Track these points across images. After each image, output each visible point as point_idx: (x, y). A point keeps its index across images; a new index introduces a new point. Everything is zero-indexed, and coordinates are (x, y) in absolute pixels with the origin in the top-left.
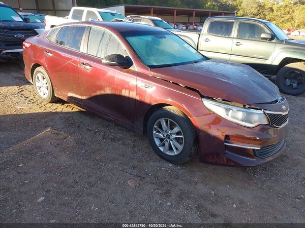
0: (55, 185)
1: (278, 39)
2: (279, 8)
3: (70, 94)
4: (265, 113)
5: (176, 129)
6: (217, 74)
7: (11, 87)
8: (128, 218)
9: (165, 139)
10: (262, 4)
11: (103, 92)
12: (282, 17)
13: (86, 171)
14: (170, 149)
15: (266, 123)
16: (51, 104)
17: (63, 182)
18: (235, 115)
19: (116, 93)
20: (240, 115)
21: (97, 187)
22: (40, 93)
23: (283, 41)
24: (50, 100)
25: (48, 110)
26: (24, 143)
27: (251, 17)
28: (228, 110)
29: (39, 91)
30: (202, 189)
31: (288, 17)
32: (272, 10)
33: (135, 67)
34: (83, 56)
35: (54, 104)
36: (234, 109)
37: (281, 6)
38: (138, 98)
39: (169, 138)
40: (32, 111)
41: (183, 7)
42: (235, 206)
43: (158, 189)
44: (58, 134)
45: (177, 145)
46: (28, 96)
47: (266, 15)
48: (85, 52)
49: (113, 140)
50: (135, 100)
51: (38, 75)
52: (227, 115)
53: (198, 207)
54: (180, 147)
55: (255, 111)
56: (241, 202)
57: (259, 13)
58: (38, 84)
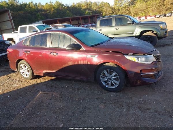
0: (64, 117)
1: (136, 23)
2: (122, 9)
3: (44, 71)
4: (154, 56)
5: (114, 74)
6: (125, 43)
7: (2, 77)
8: (110, 122)
9: (108, 81)
10: (114, 8)
11: (67, 65)
12: (125, 13)
13: (75, 107)
14: (112, 85)
15: (155, 61)
16: (32, 80)
17: (67, 115)
18: (142, 60)
19: (75, 64)
20: (143, 59)
21: (85, 112)
22: (24, 76)
23: (138, 23)
24: (31, 77)
25: (33, 83)
26: (32, 102)
27: (110, 15)
28: (138, 58)
29: (23, 75)
30: (136, 99)
31: (127, 12)
32: (119, 10)
33: (83, 48)
34: (50, 49)
35: (34, 80)
36: (141, 57)
37: (123, 7)
38: (89, 63)
39: (110, 79)
40: (24, 86)
41: (73, 16)
42: (154, 103)
43: (116, 105)
44: (47, 93)
45: (116, 82)
46: (16, 79)
47: (117, 13)
48: (51, 46)
49: (78, 89)
50: (88, 65)
51: (22, 65)
52: (138, 60)
53: (139, 108)
54: (118, 83)
55: (150, 56)
56: (156, 100)
57: (113, 12)
58: (21, 71)
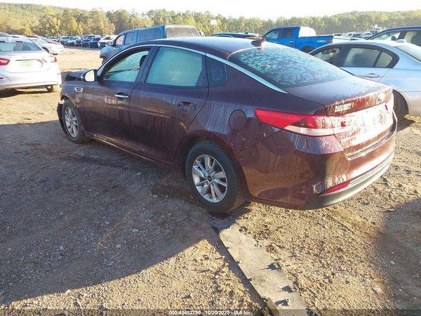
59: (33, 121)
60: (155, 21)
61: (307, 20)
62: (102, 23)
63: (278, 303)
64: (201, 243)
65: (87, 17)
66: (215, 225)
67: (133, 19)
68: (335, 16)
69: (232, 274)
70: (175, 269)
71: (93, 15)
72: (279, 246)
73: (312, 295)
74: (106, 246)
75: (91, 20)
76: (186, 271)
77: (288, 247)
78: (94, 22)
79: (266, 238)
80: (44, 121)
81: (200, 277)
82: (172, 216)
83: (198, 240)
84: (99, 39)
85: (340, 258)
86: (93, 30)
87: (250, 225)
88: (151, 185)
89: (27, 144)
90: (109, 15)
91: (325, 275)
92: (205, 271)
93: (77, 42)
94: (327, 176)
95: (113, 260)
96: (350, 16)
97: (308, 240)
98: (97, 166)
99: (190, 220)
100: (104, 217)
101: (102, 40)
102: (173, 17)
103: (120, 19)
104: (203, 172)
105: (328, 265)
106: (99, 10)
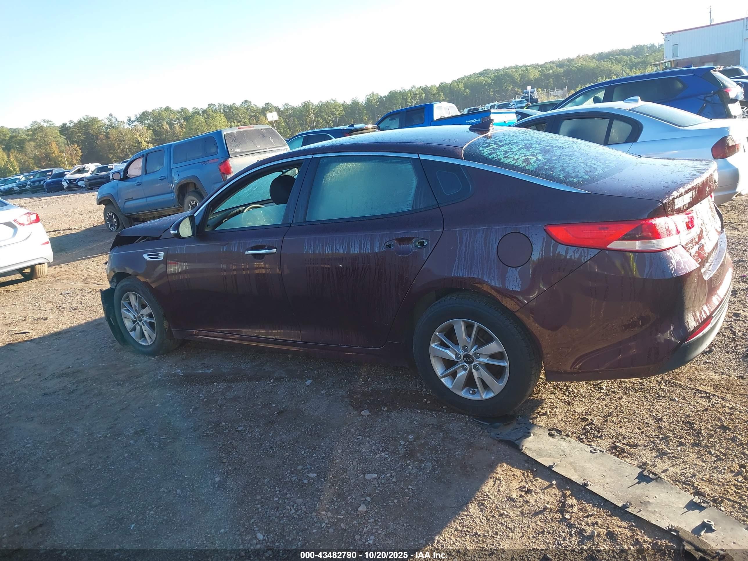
59: (35, 335)
60: (155, 130)
61: (415, 93)
62: (54, 145)
63: (697, 531)
64: (499, 470)
65: (23, 141)
66: (501, 437)
67: (113, 132)
68: (458, 81)
69: (589, 507)
70: (488, 520)
71: (34, 134)
72: (628, 444)
73: (737, 506)
74: (338, 513)
75: (33, 144)
76: (509, 520)
77: (642, 442)
78: (39, 146)
79: (600, 437)
80: (55, 330)
81: (539, 523)
82: (417, 438)
83: (492, 467)
84: (62, 175)
85: (733, 439)
86: (38, 161)
87: (558, 422)
88: (343, 397)
89: (54, 376)
90: (64, 130)
91: (732, 472)
92: (540, 512)
93: (19, 186)
94: (686, 312)
95: (369, 533)
96: (481, 78)
97: (665, 425)
98: (223, 385)
99: (453, 439)
100: (300, 467)
101: (68, 176)
102: (186, 119)
103: (87, 134)
104: (453, 351)
105: (724, 454)
106: (45, 125)
